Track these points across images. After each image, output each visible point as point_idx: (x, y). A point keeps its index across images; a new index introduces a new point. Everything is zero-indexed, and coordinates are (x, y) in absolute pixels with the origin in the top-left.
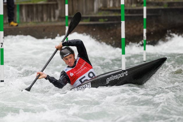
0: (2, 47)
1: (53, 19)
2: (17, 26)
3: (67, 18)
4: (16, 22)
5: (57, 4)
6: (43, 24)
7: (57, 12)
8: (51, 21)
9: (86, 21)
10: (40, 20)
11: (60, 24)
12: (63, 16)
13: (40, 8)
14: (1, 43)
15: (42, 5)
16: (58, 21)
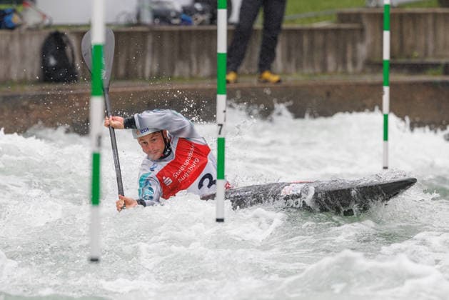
0: (220, 133)
1: (350, 67)
2: (279, 81)
3: (386, 66)
4: (274, 73)
5: (362, 30)
6: (325, 79)
7: (363, 50)
8: (345, 72)
9: (435, 75)
10: (318, 69)
11: (368, 78)
12: (377, 60)
13: (319, 39)
14: (219, 125)
15: (324, 31)
16: (363, 72)
